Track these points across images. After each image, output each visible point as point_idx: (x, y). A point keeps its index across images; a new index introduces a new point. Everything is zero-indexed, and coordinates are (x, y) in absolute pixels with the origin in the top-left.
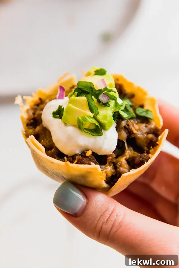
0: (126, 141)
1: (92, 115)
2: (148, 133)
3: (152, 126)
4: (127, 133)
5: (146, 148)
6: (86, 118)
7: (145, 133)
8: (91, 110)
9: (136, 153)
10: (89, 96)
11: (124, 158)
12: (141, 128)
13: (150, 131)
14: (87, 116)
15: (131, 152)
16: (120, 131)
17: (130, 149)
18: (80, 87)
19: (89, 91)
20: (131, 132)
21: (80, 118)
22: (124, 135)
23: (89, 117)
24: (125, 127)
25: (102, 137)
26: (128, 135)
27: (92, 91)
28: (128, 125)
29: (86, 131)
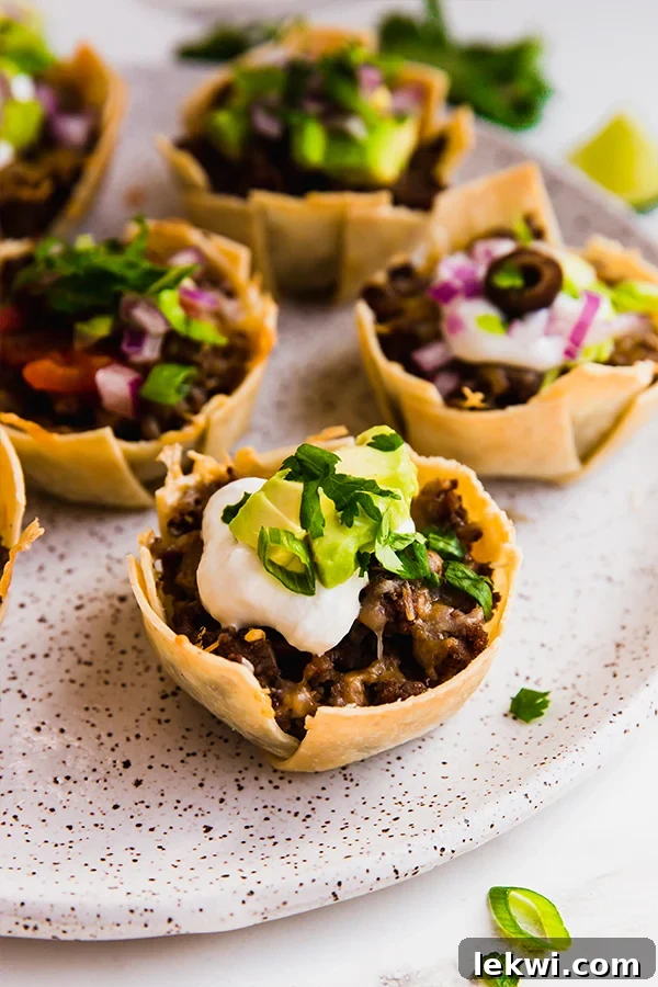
0: (381, 633)
1: (300, 533)
2: (450, 634)
3: (470, 621)
4: (388, 614)
5: (432, 671)
6: (279, 535)
7: (443, 632)
8: (304, 521)
9: (400, 675)
10: (313, 484)
11: (360, 677)
12: (438, 615)
13: (460, 631)
14: (286, 532)
15: (388, 669)
16: (370, 601)
17: (388, 662)
18: (301, 456)
19: (318, 473)
20: (402, 615)
21: (267, 531)
22: (379, 616)
23: (291, 535)
24: (387, 596)
25: (309, 598)
26: (392, 620)
27: (326, 474)
28: (400, 595)
29: (271, 570)
